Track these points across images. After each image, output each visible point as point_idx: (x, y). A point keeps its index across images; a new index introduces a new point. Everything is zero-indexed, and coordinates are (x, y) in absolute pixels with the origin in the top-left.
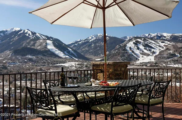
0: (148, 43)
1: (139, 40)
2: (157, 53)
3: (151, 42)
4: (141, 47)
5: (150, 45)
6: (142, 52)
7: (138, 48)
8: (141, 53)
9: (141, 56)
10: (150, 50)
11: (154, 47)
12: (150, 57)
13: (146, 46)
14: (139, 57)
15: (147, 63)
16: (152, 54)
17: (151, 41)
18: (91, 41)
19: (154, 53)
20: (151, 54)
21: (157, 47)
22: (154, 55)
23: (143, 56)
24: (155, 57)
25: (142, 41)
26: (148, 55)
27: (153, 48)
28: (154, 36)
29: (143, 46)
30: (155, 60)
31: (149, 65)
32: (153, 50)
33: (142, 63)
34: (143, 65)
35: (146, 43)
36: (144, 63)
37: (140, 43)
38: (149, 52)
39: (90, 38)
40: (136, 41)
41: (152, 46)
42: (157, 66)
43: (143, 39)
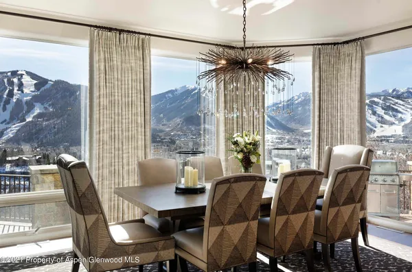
0: (391, 103)
1: (376, 100)
2: (408, 121)
3: (397, 103)
4: (380, 111)
5: (396, 108)
6: (380, 119)
7: (374, 113)
8: (378, 121)
9: (379, 125)
10: (395, 116)
11: (402, 111)
12: (394, 127)
13: (387, 109)
14: (375, 127)
15: (389, 137)
16: (399, 123)
17: (397, 101)
18: (297, 102)
19: (402, 120)
20: (397, 122)
21: (408, 110)
22: (403, 124)
23: (383, 125)
24: (403, 126)
25: (381, 102)
26: (392, 124)
27: (400, 112)
28: (403, 93)
29: (383, 109)
30: (403, 131)
31: (392, 140)
32: (400, 115)
33: (381, 137)
34: (381, 141)
35: (388, 104)
36: (384, 137)
37: (377, 104)
38: (392, 119)
39: (296, 98)
40: (370, 102)
41: (399, 109)
42: (406, 142)
43: (382, 97)
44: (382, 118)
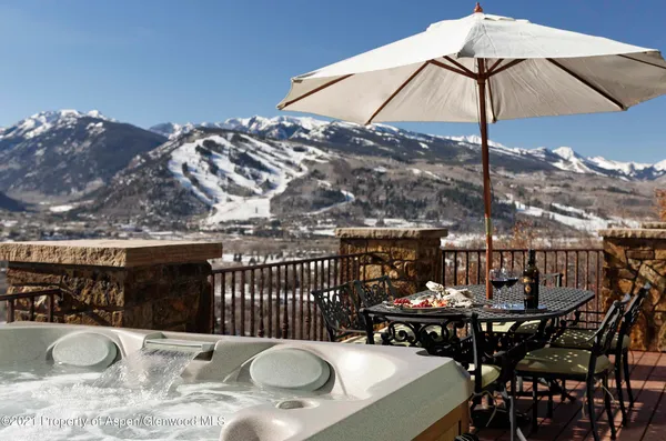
0: (247, 149)
1: (217, 139)
2: (281, 189)
3: (259, 149)
4: (224, 164)
5: (257, 158)
6: (226, 183)
7: (214, 170)
8: (223, 187)
9: (223, 196)
10: (255, 177)
11: (269, 166)
12: (254, 201)
13: (242, 160)
14: (217, 202)
15: (245, 223)
16: (264, 192)
17: (259, 144)
18: (31, 135)
19: (269, 186)
20: (259, 191)
21: (281, 164)
22: (271, 194)
23: (232, 197)
24: (272, 200)
25: (228, 145)
26: (250, 194)
27: (269, 171)
28: (271, 128)
29: (232, 160)
30: (271, 211)
31: (251, 229)
32: (265, 176)
33: (229, 223)
34: (230, 231)
35: (242, 151)
36: (234, 222)
37: (220, 148)
38: (250, 184)
39: (29, 124)
40: (206, 143)
41: (264, 162)
42: (280, 233)
43: (231, 135)
44: (230, 180)
